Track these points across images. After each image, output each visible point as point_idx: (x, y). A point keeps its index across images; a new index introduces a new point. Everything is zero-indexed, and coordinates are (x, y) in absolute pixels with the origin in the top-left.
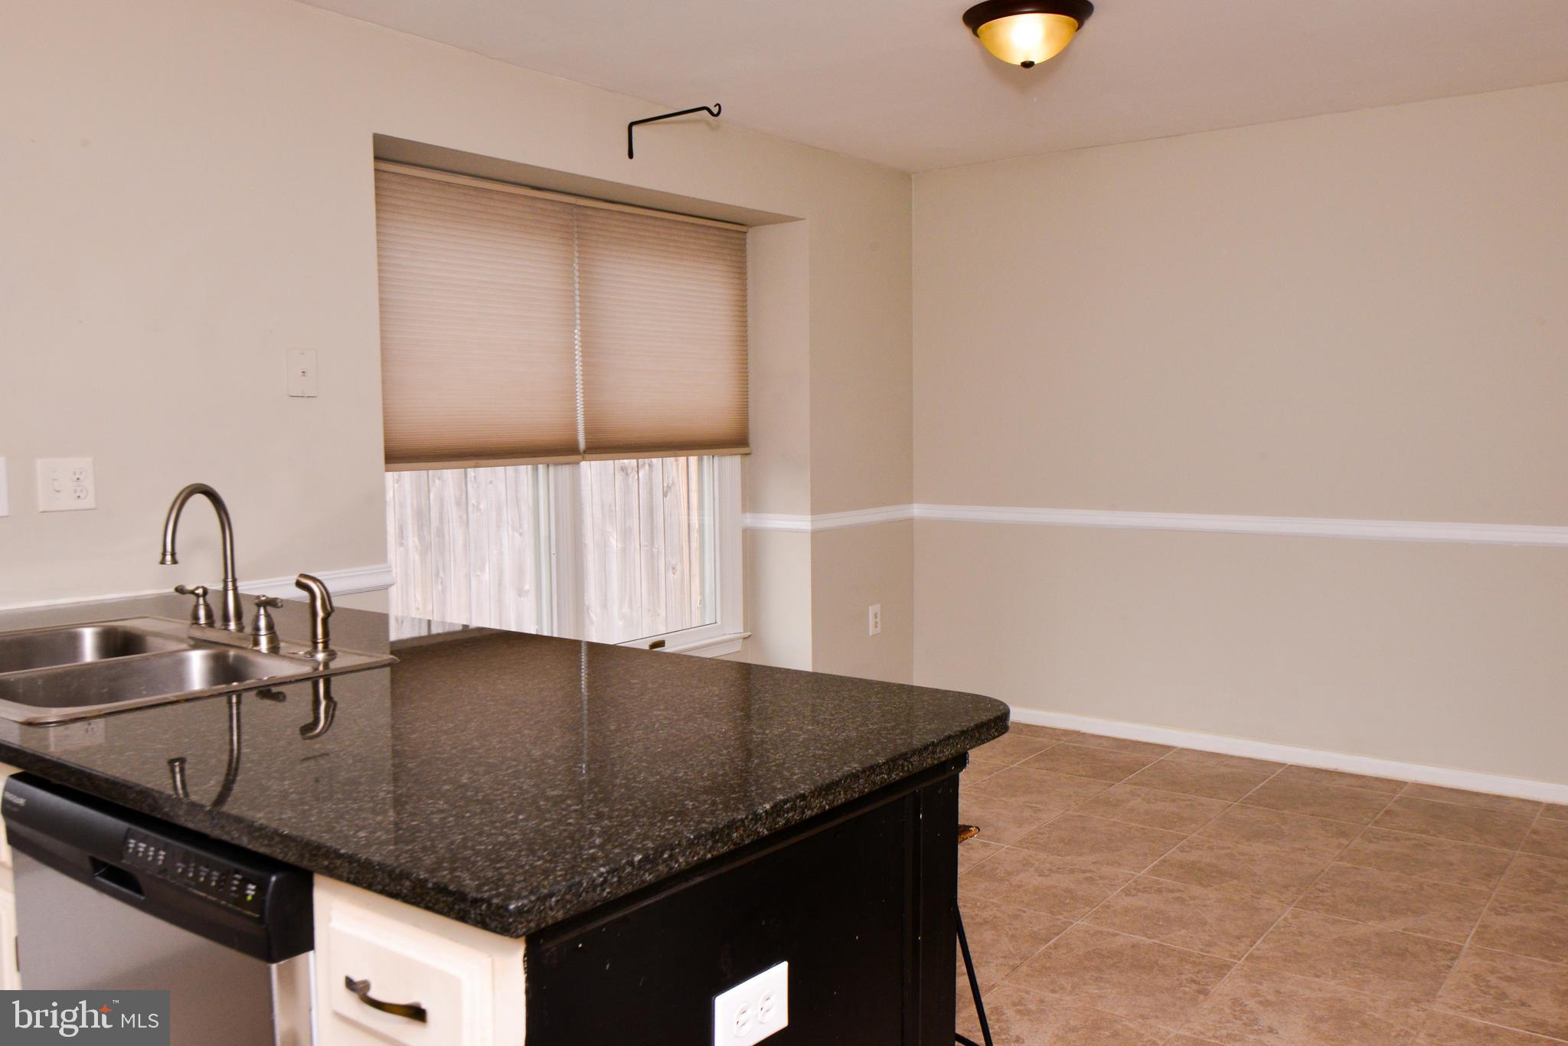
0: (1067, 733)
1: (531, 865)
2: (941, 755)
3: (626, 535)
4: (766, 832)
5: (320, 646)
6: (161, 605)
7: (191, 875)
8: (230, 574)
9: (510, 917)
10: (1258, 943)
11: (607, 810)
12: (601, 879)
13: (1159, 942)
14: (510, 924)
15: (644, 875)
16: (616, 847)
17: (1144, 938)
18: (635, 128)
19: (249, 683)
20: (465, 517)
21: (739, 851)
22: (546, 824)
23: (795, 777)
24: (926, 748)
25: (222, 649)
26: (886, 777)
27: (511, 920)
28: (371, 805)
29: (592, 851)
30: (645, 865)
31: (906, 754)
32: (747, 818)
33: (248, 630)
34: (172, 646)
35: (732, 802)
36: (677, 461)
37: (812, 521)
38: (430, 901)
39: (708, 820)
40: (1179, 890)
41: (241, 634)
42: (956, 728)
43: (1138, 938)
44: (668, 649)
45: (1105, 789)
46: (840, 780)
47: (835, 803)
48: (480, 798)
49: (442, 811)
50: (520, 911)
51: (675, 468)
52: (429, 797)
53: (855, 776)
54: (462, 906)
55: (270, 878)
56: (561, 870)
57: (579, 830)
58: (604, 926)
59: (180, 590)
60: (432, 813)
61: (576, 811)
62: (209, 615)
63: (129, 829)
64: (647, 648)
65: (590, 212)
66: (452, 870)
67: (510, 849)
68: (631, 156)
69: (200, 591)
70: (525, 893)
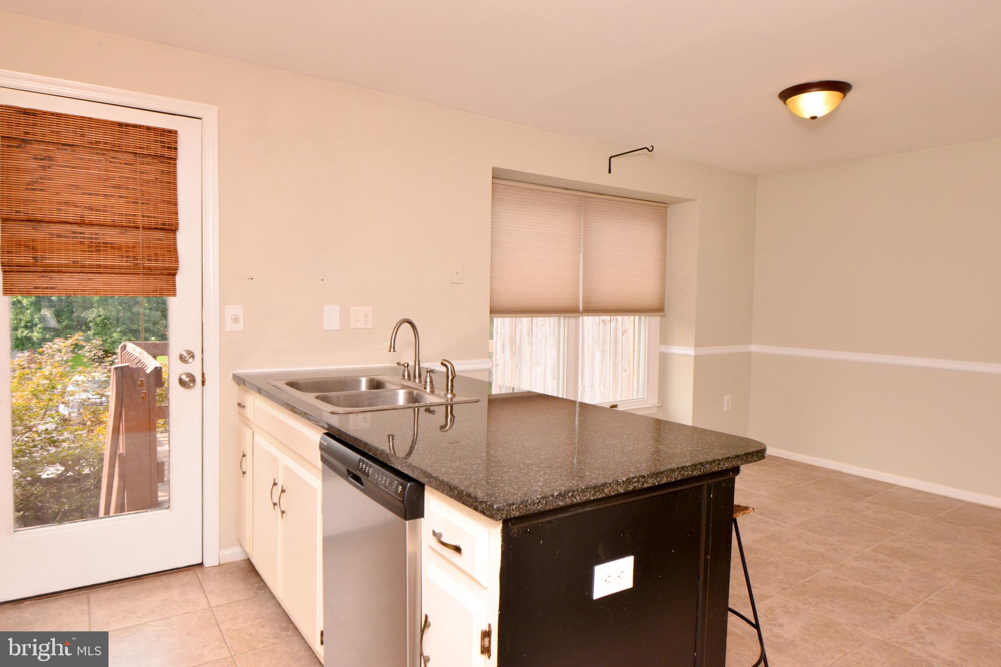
0: (834, 471)
1: (508, 491)
2: (723, 466)
3: (603, 353)
4: (623, 491)
5: (450, 391)
6: (392, 370)
7: (380, 480)
8: (417, 360)
9: (494, 510)
10: (932, 596)
11: (549, 472)
12: (538, 501)
13: (871, 588)
14: (494, 514)
15: (559, 502)
16: (547, 488)
17: (862, 584)
18: (612, 159)
19: (422, 404)
20: (531, 341)
21: (608, 498)
22: (520, 474)
23: (642, 467)
24: (714, 461)
25: (412, 390)
26: (690, 473)
27: (494, 512)
28: (451, 458)
29: (537, 488)
30: (559, 498)
31: (702, 463)
32: (613, 483)
33: (423, 382)
34: (394, 387)
35: (607, 475)
36: (629, 318)
37: (695, 351)
38: (464, 500)
39: (594, 481)
40: (888, 562)
41: (420, 384)
42: (733, 454)
43: (858, 584)
44: (619, 408)
45: (851, 503)
46: (664, 471)
47: (661, 482)
48: (496, 460)
49: (478, 464)
50: (498, 509)
51: (628, 322)
52: (475, 458)
53: (673, 471)
54: (476, 504)
55: (407, 485)
56: (521, 494)
57: (534, 479)
58: (541, 523)
59: (399, 364)
60: (474, 464)
61: (535, 470)
62: (409, 375)
63: (360, 459)
64: (609, 407)
65: (590, 199)
66: (475, 488)
67: (502, 483)
68: (610, 172)
69: (406, 365)
70: (502, 502)
